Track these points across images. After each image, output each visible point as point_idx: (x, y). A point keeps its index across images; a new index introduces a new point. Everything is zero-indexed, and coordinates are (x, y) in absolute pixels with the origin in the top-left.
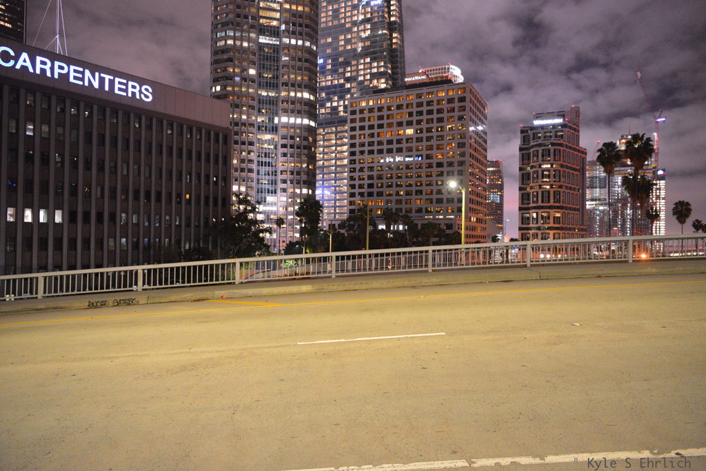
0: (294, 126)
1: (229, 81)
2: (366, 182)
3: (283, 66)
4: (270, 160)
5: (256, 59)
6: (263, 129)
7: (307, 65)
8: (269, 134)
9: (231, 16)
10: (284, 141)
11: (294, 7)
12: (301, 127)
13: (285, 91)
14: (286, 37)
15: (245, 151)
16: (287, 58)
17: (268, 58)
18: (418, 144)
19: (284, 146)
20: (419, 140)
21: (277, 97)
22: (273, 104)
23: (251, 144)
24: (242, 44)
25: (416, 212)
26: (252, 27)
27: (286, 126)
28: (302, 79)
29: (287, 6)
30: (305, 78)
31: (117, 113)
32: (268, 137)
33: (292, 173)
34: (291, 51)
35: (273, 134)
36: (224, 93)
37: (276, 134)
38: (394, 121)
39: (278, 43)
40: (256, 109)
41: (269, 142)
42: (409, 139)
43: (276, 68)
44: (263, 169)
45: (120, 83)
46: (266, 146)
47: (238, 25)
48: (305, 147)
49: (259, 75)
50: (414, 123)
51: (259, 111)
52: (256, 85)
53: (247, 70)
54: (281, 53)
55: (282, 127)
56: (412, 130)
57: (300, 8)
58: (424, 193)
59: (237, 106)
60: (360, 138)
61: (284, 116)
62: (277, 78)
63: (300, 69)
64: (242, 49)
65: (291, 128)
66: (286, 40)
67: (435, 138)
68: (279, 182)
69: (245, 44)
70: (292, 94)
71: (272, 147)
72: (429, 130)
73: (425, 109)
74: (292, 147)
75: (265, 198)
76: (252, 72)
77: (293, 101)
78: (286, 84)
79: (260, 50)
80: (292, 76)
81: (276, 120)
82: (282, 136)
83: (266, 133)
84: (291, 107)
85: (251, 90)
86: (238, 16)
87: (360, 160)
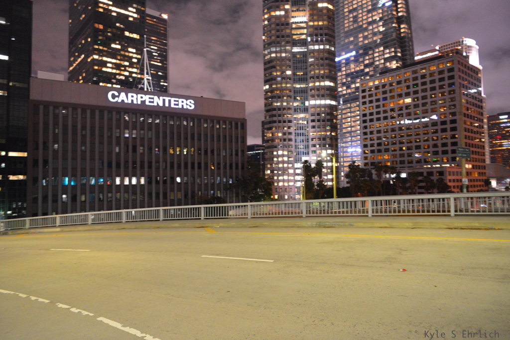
0: (320, 106)
1: (273, 81)
2: (376, 142)
3: (311, 65)
4: (304, 131)
5: (291, 63)
6: (299, 110)
7: (327, 62)
8: (302, 113)
9: (273, 38)
10: (313, 118)
11: (316, 23)
12: (325, 106)
13: (312, 82)
14: (311, 45)
15: (285, 127)
16: (313, 60)
17: (299, 62)
18: (415, 109)
19: (313, 121)
20: (416, 106)
21: (307, 88)
22: (304, 93)
23: (290, 121)
24: (281, 55)
25: (416, 163)
26: (288, 42)
27: (314, 106)
28: (324, 72)
29: (311, 24)
30: (326, 71)
31: (173, 118)
32: (302, 115)
33: (320, 139)
34: (316, 54)
35: (305, 113)
36: (271, 89)
37: (307, 113)
38: (395, 94)
39: (306, 50)
40: (293, 98)
41: (303, 119)
42: (407, 107)
43: (305, 67)
44: (299, 138)
45: (175, 101)
46: (301, 122)
47: (278, 43)
48: (328, 120)
49: (294, 74)
50: (412, 93)
51: (295, 98)
52: (291, 81)
53: (285, 72)
54: (308, 56)
55: (311, 108)
56: (410, 99)
57: (320, 23)
58: (422, 147)
59: (279, 97)
60: (370, 109)
61: (312, 100)
62: (306, 74)
63: (322, 65)
64: (282, 59)
65: (318, 107)
66: (311, 47)
67: (429, 103)
68: (310, 146)
69: (284, 55)
70: (317, 84)
71: (305, 122)
72: (424, 98)
73: (419, 81)
74: (319, 121)
75: (301, 158)
76: (289, 73)
77: (318, 89)
78: (313, 77)
79: (294, 57)
80: (317, 71)
81: (307, 103)
82: (311, 114)
83: (300, 113)
84: (317, 93)
85: (288, 85)
86: (278, 37)
87: (370, 125)
